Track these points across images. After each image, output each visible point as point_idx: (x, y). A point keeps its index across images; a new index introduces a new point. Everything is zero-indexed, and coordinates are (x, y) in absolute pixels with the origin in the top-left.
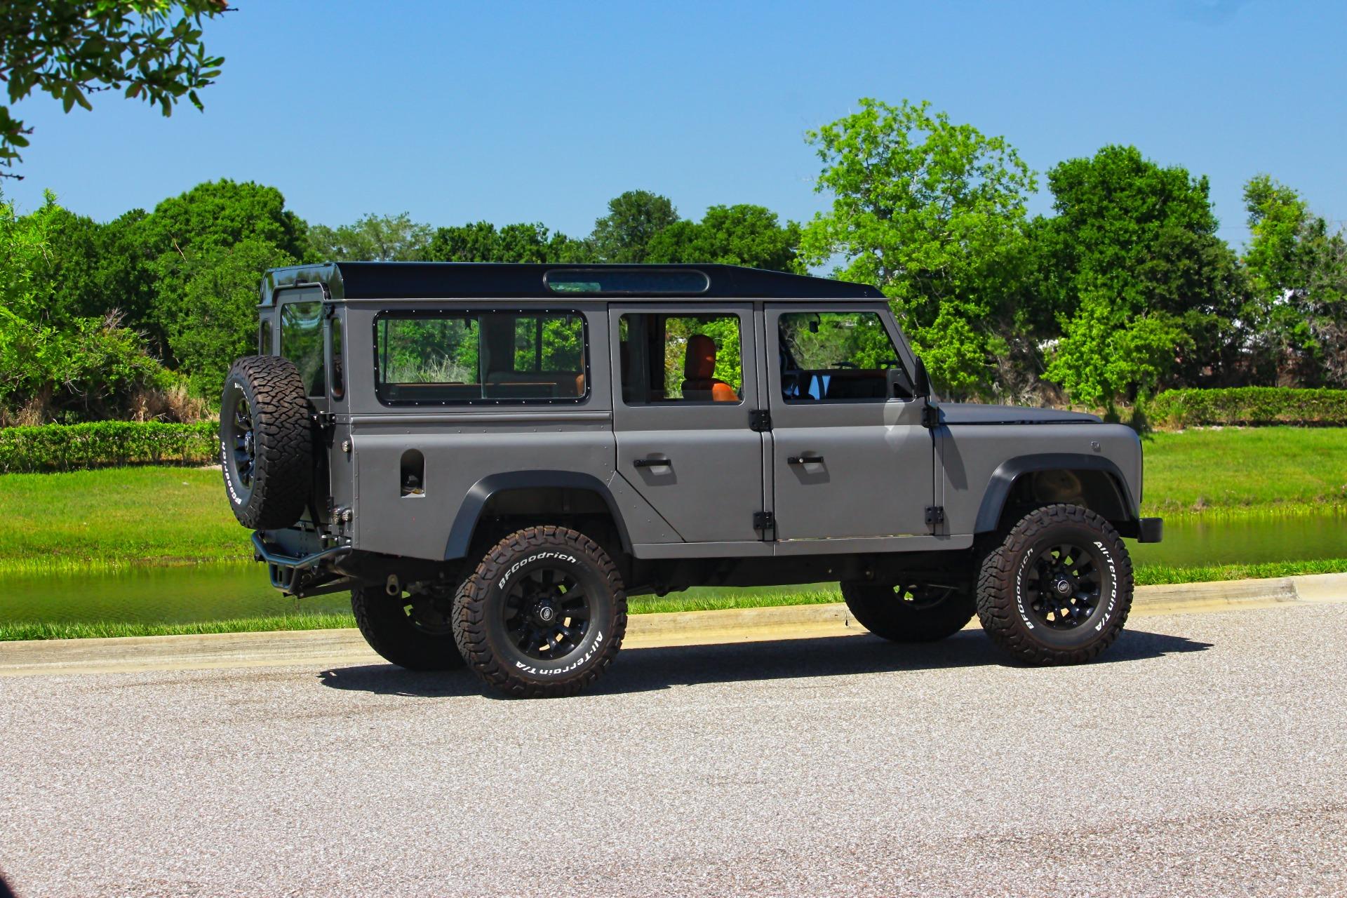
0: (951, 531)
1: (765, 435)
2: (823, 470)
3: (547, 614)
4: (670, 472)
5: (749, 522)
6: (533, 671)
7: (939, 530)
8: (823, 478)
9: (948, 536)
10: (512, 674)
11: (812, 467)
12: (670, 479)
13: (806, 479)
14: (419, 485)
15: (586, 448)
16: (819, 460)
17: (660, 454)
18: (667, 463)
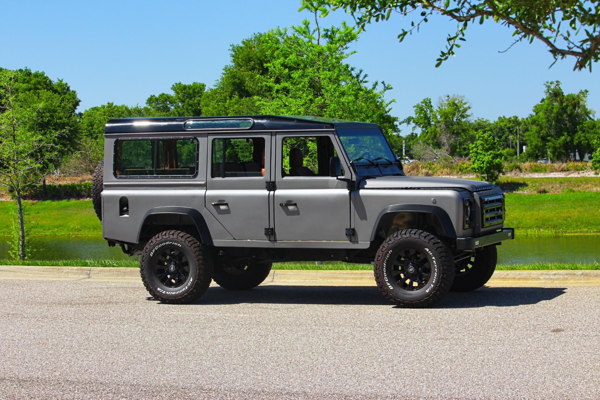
0: (359, 240)
1: (272, 193)
2: (296, 209)
3: (172, 268)
4: (227, 208)
5: (263, 232)
6: (164, 293)
7: (353, 239)
8: (297, 213)
9: (357, 242)
10: (156, 293)
11: (291, 208)
12: (227, 212)
13: (289, 213)
14: (127, 212)
15: (193, 197)
16: (295, 205)
17: (224, 201)
18: (227, 204)
